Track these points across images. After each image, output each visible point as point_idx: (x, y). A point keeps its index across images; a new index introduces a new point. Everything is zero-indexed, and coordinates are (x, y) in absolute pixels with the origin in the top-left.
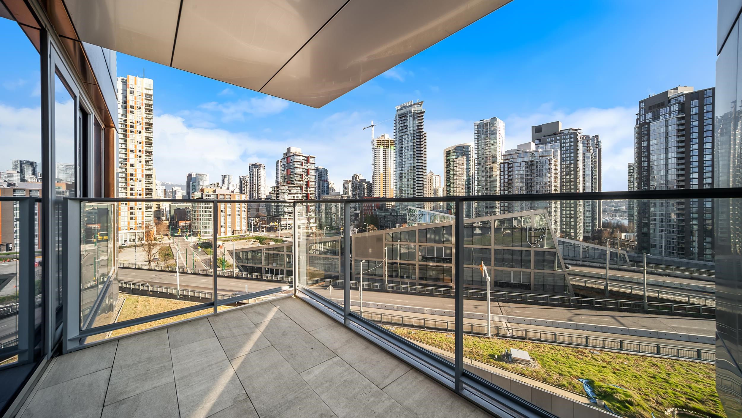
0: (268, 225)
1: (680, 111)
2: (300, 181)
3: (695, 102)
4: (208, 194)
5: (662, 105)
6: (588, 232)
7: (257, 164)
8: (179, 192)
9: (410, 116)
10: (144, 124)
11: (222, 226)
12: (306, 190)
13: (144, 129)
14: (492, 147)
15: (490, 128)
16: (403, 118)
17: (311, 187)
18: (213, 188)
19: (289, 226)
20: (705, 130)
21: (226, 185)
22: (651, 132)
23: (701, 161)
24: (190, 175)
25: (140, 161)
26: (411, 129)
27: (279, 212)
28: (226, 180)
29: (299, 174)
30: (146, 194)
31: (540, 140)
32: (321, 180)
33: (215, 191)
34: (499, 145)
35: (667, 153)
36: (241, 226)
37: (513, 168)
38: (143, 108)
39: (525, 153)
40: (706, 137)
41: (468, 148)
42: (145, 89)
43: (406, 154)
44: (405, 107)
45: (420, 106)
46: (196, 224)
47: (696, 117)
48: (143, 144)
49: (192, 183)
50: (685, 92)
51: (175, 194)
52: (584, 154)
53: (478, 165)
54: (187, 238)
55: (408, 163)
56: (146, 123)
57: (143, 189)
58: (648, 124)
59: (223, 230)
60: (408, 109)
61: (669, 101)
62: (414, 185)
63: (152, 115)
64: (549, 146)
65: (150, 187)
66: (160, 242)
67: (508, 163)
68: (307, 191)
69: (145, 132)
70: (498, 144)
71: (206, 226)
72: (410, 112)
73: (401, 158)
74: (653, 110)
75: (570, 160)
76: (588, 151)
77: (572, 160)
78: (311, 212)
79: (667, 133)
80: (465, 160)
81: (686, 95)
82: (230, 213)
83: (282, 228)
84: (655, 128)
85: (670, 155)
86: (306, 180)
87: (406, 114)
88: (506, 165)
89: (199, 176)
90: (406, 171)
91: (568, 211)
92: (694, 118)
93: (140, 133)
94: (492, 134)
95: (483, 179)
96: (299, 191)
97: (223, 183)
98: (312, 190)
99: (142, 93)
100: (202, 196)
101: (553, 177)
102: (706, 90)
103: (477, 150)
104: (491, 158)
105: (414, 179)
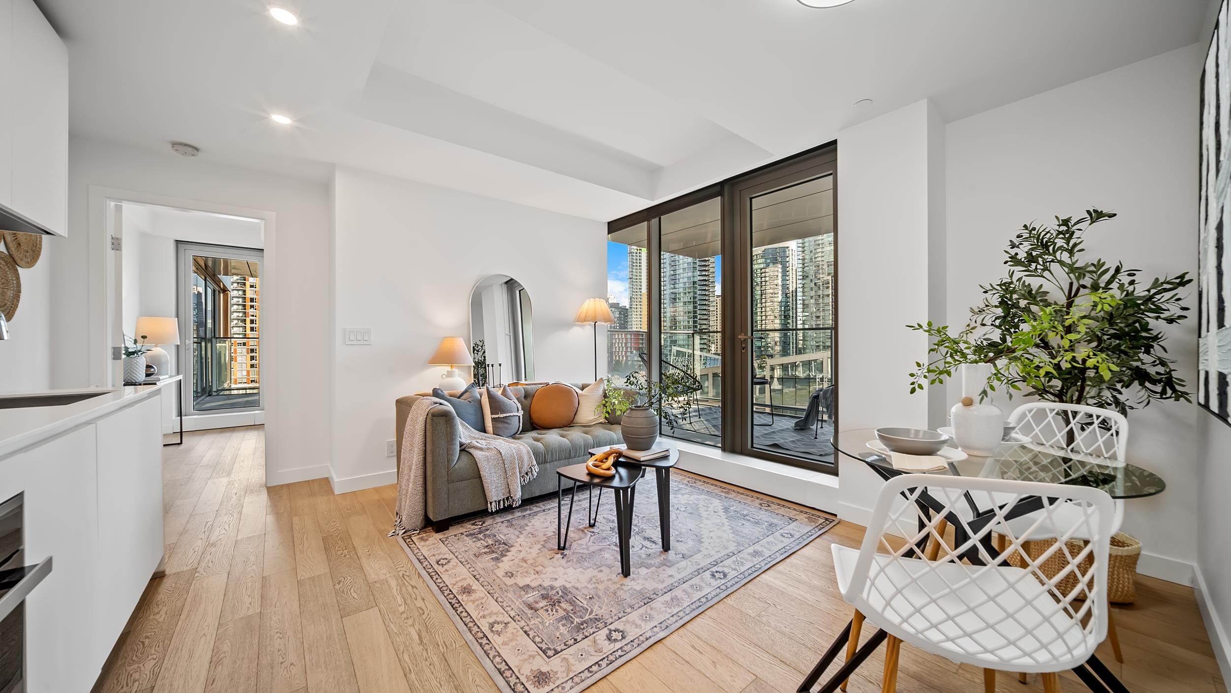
14: (826, 249)
41: (785, 252)
53: (803, 279)
62: (695, 312)
73: (673, 269)
80: (780, 270)
90: (681, 290)
95: (812, 301)
103: (801, 253)
104: (825, 267)
105: (695, 302)
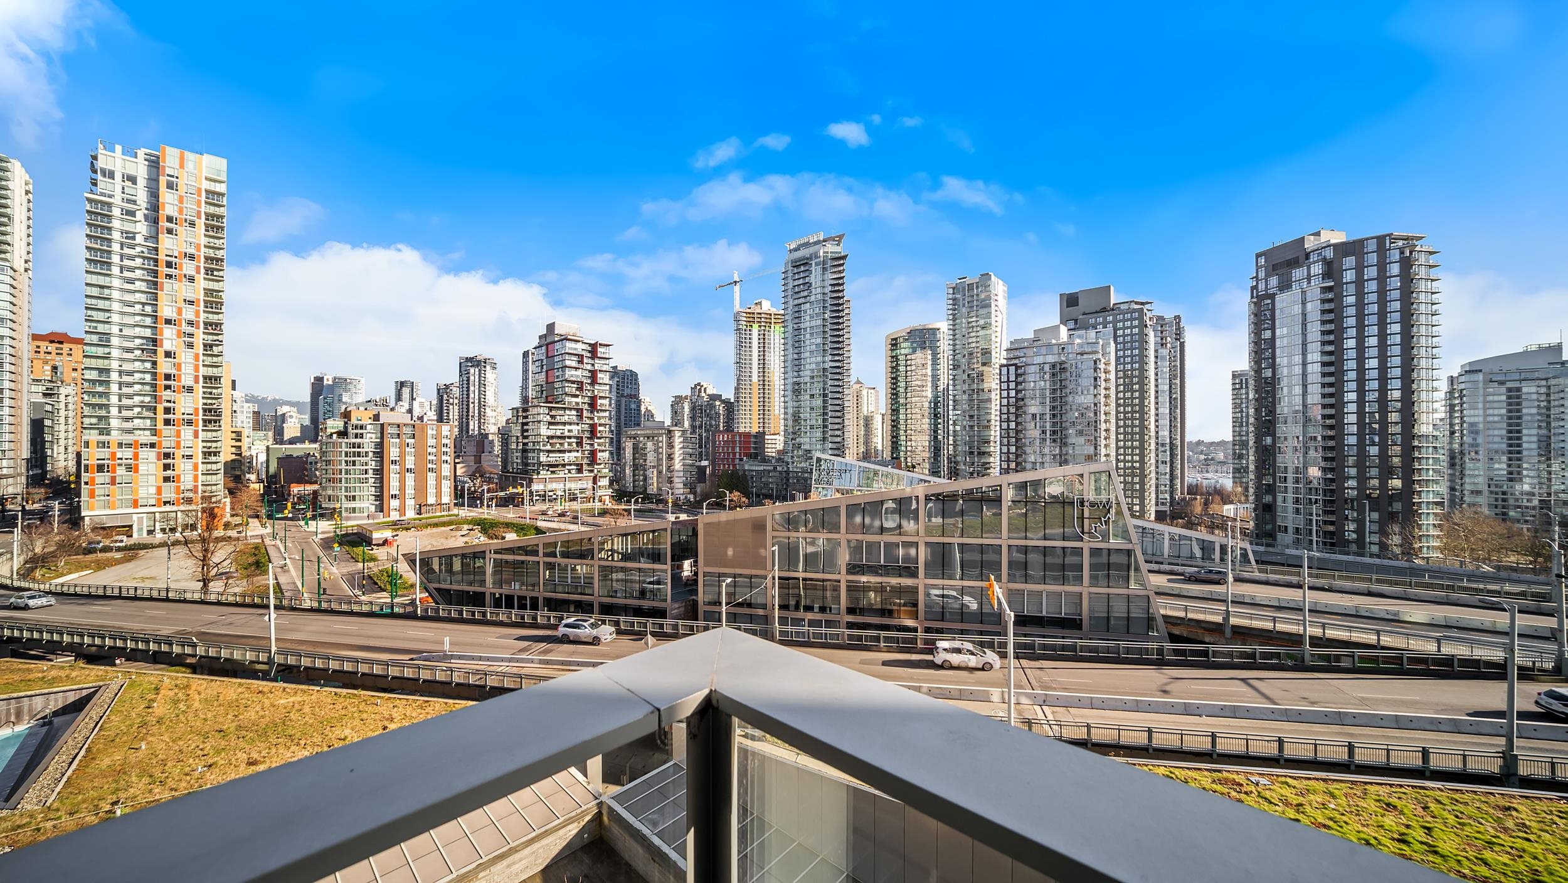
0: (502, 494)
1: (1327, 275)
2: (577, 396)
3: (1350, 261)
4: (360, 422)
5: (1294, 263)
6: (1163, 504)
7: (479, 358)
8: (291, 417)
9: (817, 264)
10: (203, 259)
11: (394, 497)
12: (589, 415)
13: (203, 271)
14: (981, 333)
15: (978, 295)
16: (802, 268)
17: (601, 410)
18: (374, 410)
19: (551, 494)
20: (1366, 312)
21: (405, 405)
22: (1277, 312)
23: (1361, 370)
24: (319, 380)
25: (190, 346)
26: (819, 290)
27: (527, 465)
28: (406, 392)
29: (573, 382)
30: (204, 421)
31: (1076, 321)
32: (622, 396)
33: (376, 417)
34: (997, 329)
35: (1304, 354)
36: (439, 494)
37: (1026, 376)
38: (201, 223)
39: (1050, 345)
40: (1368, 326)
41: (935, 334)
42: (206, 179)
43: (808, 342)
44: (807, 245)
45: (838, 245)
46: (330, 492)
47: (1352, 289)
48: (199, 306)
49: (325, 398)
50: (1333, 241)
51: (283, 422)
52: (1156, 351)
53: (954, 369)
54: (307, 524)
55: (812, 362)
56: (207, 258)
57: (197, 410)
58: (1272, 297)
59: (395, 503)
60: (812, 250)
61: (1307, 256)
62: (825, 408)
63: (222, 241)
64: (1092, 334)
65: (215, 406)
66: (239, 532)
67: (1015, 365)
68: (592, 419)
69: (205, 279)
70: (993, 328)
71: (354, 497)
72: (817, 257)
73: (796, 351)
74: (1280, 272)
75: (1132, 363)
76: (1162, 345)
77: (1136, 363)
78: (600, 464)
79: (1304, 315)
80: (930, 357)
81: (1335, 246)
82: (413, 467)
83: (535, 498)
84: (1284, 305)
85: (1310, 358)
86: (589, 394)
87: (807, 259)
88: (1012, 369)
89: (341, 383)
90: (807, 379)
91: (1128, 462)
92: (1349, 290)
93: (192, 279)
94: (982, 307)
95: (965, 397)
96: (574, 418)
97: (399, 398)
98: (603, 417)
99: (199, 190)
100: (346, 428)
101: (1102, 395)
102: (1367, 239)
103: (951, 337)
104: (979, 355)
105: (825, 395)
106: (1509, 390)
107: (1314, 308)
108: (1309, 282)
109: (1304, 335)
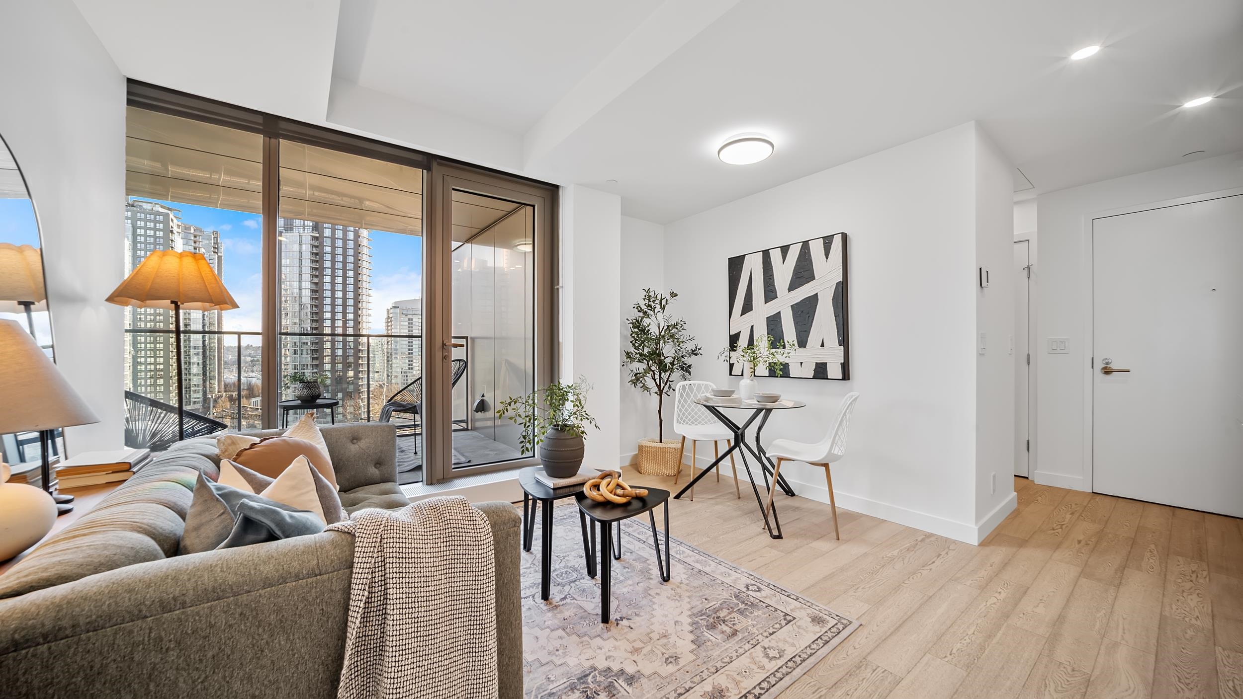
6: (195, 402)
20: (336, 259)
40: (337, 269)
79: (301, 253)
85: (304, 285)
91: (150, 364)
92: (327, 242)
106: (409, 319)
107: (307, 249)
108: (304, 230)
109: (300, 267)
